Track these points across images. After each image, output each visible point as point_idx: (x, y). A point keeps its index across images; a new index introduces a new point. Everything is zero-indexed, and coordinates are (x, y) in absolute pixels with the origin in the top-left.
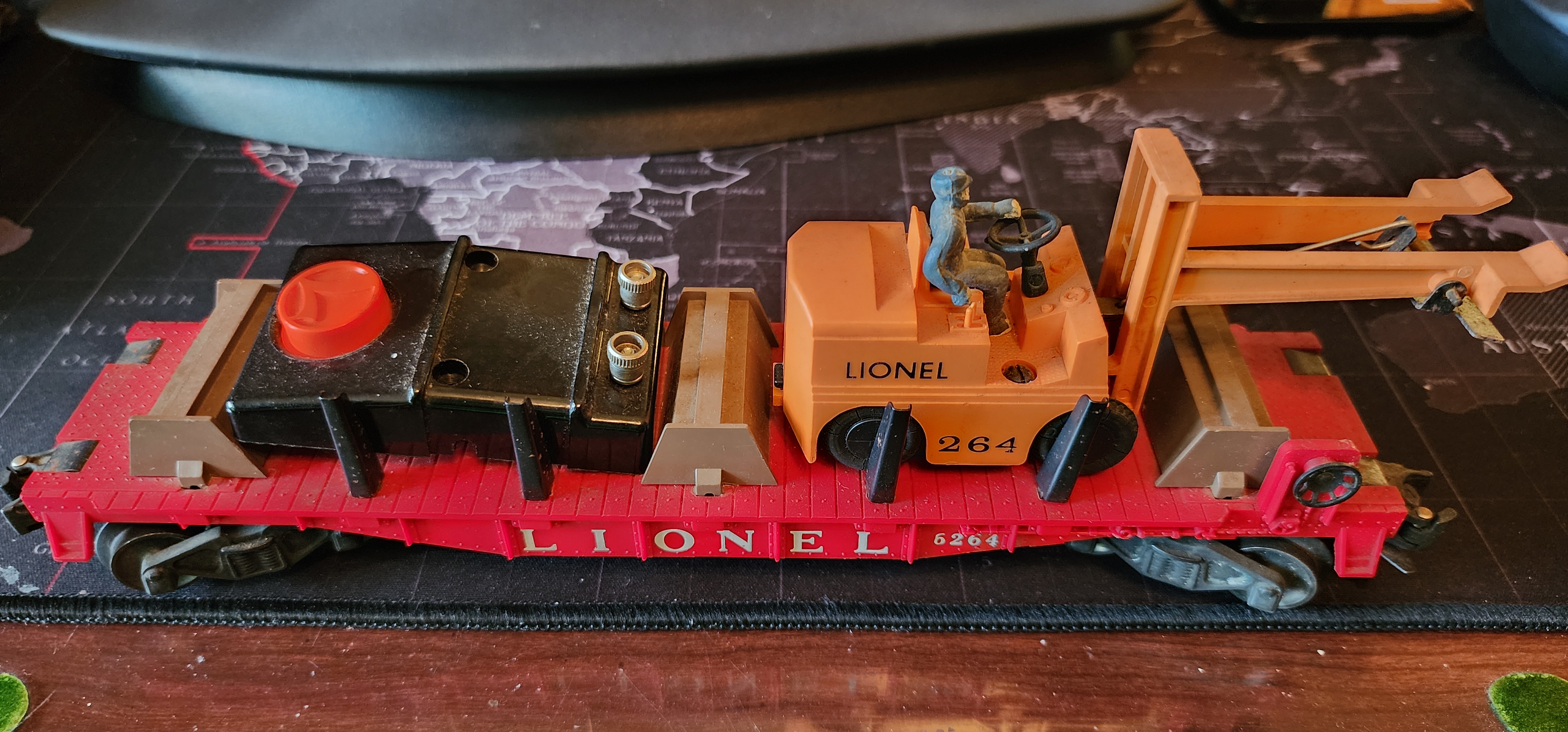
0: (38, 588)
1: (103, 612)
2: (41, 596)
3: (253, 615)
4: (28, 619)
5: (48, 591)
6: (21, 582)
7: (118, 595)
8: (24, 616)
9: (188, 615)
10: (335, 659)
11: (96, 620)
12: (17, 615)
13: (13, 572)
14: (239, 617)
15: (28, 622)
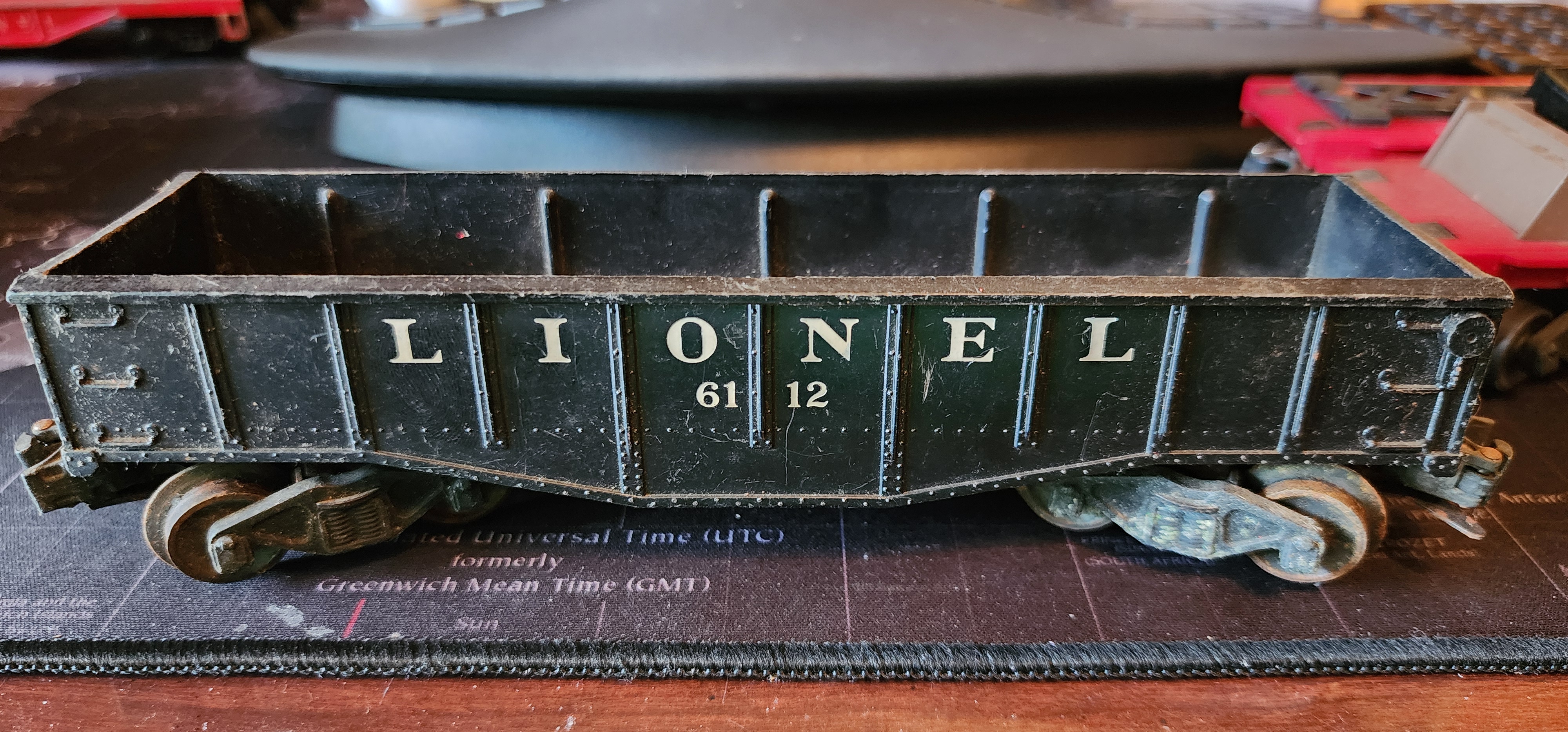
0: (332, 631)
1: (430, 656)
2: (339, 639)
3: (638, 661)
4: (323, 670)
5: (347, 634)
6: (308, 623)
7: (446, 638)
8: (319, 665)
9: (547, 661)
10: (758, 720)
11: (419, 670)
12: (310, 664)
13: (294, 612)
14: (619, 663)
15: (324, 675)
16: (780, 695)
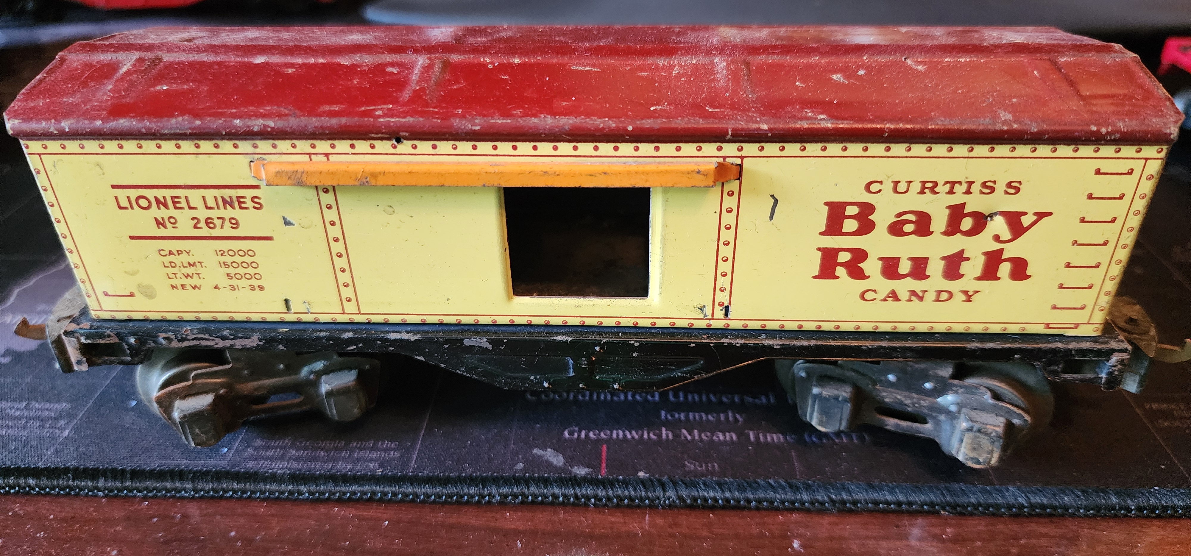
0: (592, 470)
2: (600, 476)
4: (593, 500)
5: (604, 473)
6: (570, 464)
8: (589, 496)
11: (668, 502)
13: (556, 454)
15: (594, 504)
16: (951, 526)
